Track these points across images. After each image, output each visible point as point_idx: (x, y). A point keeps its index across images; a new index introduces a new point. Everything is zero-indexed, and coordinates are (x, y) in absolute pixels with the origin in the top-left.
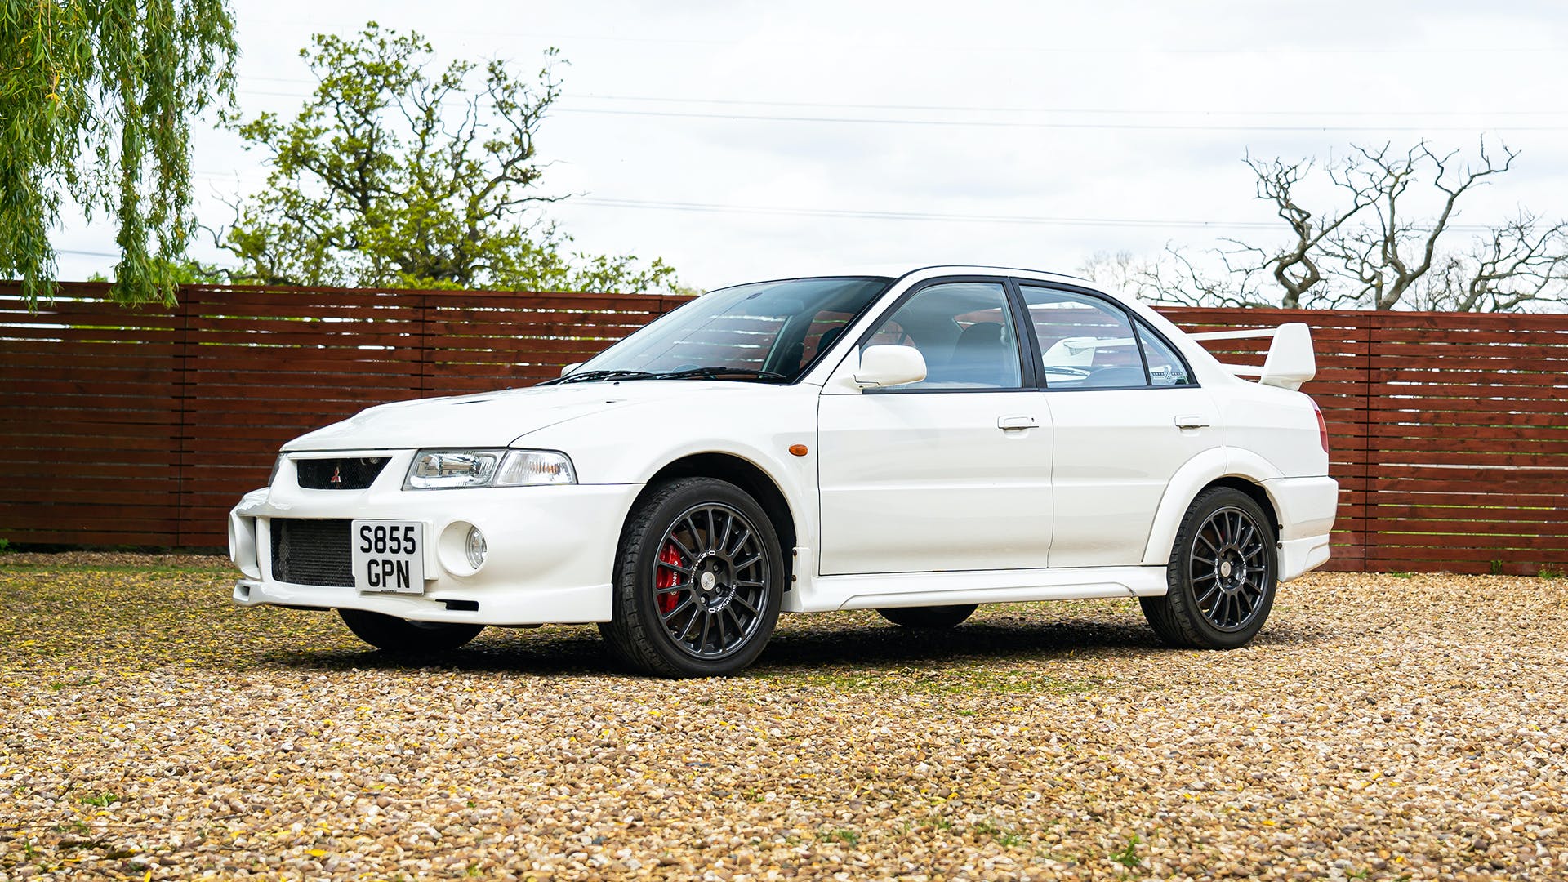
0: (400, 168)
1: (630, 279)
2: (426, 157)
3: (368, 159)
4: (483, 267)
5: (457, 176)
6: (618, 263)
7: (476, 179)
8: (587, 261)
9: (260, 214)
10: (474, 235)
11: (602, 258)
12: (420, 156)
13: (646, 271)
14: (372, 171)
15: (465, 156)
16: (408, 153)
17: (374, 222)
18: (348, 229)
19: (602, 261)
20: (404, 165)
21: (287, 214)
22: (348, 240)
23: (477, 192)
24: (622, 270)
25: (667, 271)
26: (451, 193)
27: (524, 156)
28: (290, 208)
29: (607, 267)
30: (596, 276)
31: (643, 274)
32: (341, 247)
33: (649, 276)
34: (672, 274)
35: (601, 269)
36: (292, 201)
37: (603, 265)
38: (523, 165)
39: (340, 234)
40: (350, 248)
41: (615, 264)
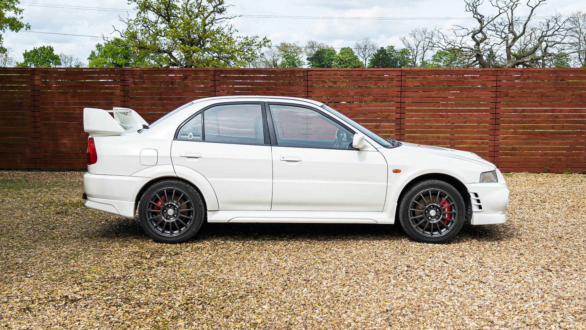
0: (180, 9)
1: (256, 44)
2: (188, 5)
3: (169, 6)
4: (208, 41)
5: (199, 11)
6: (252, 39)
7: (205, 12)
8: (242, 39)
9: (134, 26)
10: (205, 31)
11: (247, 37)
12: (187, 5)
13: (261, 41)
14: (171, 10)
15: (202, 4)
16: (183, 4)
17: (172, 27)
18: (163, 30)
19: (247, 38)
20: (181, 7)
21: (143, 26)
22: (163, 34)
23: (205, 16)
24: (254, 41)
25: (268, 41)
26: (197, 17)
27: (220, 4)
28: (144, 23)
29: (248, 40)
30: (245, 43)
31: (260, 43)
32: (161, 36)
33: (262, 43)
34: (270, 42)
35: (246, 41)
36: (145, 21)
37: (247, 40)
38: (220, 7)
39: (160, 31)
40: (164, 36)
41: (251, 40)
